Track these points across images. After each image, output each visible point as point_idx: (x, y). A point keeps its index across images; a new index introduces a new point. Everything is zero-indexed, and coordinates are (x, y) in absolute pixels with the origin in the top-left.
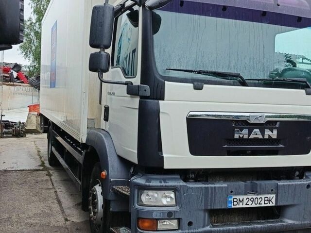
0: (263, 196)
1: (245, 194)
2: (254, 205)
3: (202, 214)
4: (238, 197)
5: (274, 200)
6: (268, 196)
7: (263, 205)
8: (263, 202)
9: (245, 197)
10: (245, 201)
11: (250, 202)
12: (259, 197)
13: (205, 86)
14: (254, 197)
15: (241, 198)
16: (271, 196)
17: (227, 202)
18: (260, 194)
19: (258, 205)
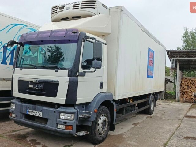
0: (38, 112)
1: (32, 110)
2: (34, 115)
3: (20, 114)
4: (30, 110)
5: (41, 115)
6: (39, 112)
7: (37, 116)
8: (37, 114)
9: (32, 111)
10: (32, 113)
11: (33, 113)
12: (36, 112)
13: (23, 69)
14: (35, 112)
15: (31, 111)
16: (41, 113)
17: (27, 111)
18: (37, 111)
19: (36, 115)
